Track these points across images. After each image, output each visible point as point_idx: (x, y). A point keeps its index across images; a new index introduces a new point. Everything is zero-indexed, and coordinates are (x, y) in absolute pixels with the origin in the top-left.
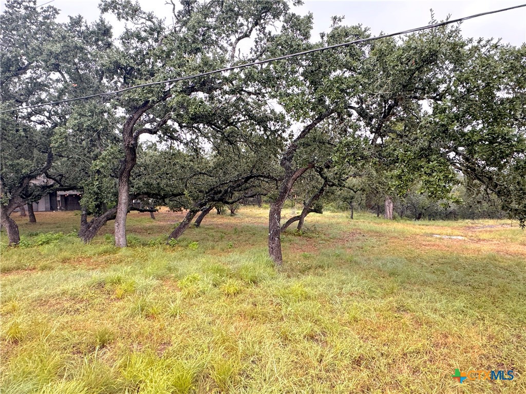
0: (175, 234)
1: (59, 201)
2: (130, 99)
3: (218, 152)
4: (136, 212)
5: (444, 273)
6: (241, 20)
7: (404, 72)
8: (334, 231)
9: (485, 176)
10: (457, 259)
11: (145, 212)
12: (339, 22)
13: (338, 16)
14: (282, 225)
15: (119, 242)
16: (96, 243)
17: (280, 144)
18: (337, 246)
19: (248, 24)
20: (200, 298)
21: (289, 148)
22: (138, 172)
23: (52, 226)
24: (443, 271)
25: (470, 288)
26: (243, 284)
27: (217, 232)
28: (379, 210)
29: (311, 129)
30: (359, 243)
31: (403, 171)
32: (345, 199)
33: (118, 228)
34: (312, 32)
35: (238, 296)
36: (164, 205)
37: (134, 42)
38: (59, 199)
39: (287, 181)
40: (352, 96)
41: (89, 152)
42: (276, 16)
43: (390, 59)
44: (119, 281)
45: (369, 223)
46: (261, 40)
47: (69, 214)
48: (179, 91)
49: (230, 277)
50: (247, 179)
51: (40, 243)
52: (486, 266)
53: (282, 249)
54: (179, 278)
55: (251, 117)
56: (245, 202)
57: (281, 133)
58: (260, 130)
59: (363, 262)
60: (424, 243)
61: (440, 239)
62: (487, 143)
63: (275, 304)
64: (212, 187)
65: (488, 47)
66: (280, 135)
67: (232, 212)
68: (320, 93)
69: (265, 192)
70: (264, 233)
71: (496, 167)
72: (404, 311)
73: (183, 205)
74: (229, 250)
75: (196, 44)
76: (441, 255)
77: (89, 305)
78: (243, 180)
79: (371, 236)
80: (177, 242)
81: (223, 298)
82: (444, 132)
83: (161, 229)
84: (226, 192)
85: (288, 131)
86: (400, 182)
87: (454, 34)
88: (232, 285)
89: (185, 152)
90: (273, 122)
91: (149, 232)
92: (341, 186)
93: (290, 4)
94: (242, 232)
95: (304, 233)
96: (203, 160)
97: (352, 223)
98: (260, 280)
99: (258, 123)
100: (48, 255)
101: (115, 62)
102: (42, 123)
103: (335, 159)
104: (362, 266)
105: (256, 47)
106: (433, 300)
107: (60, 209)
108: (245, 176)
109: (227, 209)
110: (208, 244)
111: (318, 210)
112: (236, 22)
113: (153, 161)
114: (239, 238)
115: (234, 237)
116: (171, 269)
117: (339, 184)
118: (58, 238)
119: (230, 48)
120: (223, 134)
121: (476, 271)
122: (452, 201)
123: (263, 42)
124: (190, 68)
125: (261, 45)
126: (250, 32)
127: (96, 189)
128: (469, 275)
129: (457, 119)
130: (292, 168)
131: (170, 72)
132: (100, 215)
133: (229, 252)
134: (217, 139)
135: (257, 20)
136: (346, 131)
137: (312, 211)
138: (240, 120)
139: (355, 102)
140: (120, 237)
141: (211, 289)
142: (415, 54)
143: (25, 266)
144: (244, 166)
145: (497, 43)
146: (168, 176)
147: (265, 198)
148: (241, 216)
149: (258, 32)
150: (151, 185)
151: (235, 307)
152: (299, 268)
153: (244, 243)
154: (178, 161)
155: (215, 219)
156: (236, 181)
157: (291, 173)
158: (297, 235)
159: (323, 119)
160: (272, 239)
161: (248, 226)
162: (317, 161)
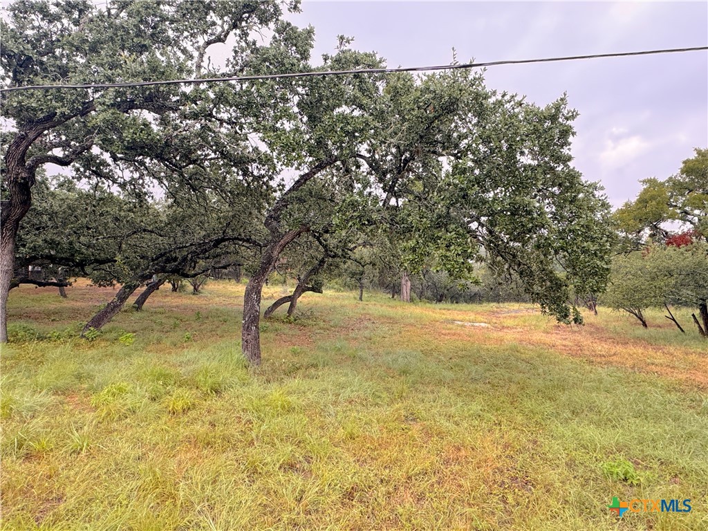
0: (97, 322)
2: (22, 106)
3: (175, 201)
4: (32, 286)
5: (462, 368)
6: (212, 17)
7: (420, 120)
8: (337, 316)
9: (509, 253)
10: (478, 351)
11: (48, 287)
12: (347, 44)
13: (346, 36)
14: (263, 310)
17: (266, 196)
18: (338, 336)
19: (223, 24)
20: (126, 420)
21: (277, 203)
22: (38, 222)
24: (462, 366)
25: (489, 386)
26: (199, 395)
27: (169, 317)
28: (395, 290)
29: (309, 179)
30: (367, 333)
31: (418, 243)
32: (353, 275)
34: (311, 51)
35: (189, 413)
36: (83, 276)
37: (37, 19)
39: (273, 249)
40: (360, 142)
42: (264, 21)
43: (406, 100)
45: (382, 306)
46: (243, 50)
48: (109, 104)
49: (180, 386)
50: (217, 243)
52: (507, 359)
53: (261, 342)
54: (95, 390)
55: (224, 155)
56: (217, 272)
57: (267, 181)
58: (238, 174)
59: (370, 358)
60: (443, 332)
61: (462, 326)
62: (509, 213)
64: (163, 251)
65: (512, 103)
66: (266, 183)
67: (195, 288)
68: (318, 133)
71: (520, 242)
72: (414, 420)
73: (115, 277)
74: (184, 345)
75: (140, 39)
76: (461, 347)
78: (212, 244)
79: (382, 323)
80: (99, 333)
81: (165, 418)
82: (463, 197)
83: (75, 314)
84: (185, 259)
85: (277, 179)
86: (414, 256)
87: (477, 82)
88: (181, 397)
89: (122, 197)
90: (256, 164)
91: (53, 318)
92: (345, 257)
93: (284, 8)
94: (207, 318)
95: (295, 320)
96: (151, 211)
97: (361, 306)
98: (225, 388)
99: (235, 163)
103: (335, 221)
104: (367, 363)
105: (234, 59)
106: (447, 404)
108: (214, 237)
109: (188, 284)
110: (152, 335)
111: (317, 289)
112: (205, 18)
113: (65, 206)
114: (202, 327)
115: (195, 325)
116: (81, 377)
117: (342, 255)
119: (196, 54)
120: (181, 174)
121: (497, 365)
122: (471, 281)
123: (245, 53)
124: (128, 73)
125: (242, 57)
126: (226, 36)
128: (489, 370)
129: (478, 183)
130: (280, 230)
131: (96, 74)
133: (184, 348)
134: (173, 181)
135: (235, 21)
136: (351, 185)
137: (309, 289)
138: (208, 157)
139: (366, 150)
141: (146, 405)
142: (434, 98)
144: (212, 222)
145: (521, 100)
148: (209, 295)
149: (238, 38)
150: (59, 244)
151: (182, 431)
152: (284, 368)
153: (209, 334)
154: (109, 209)
155: (168, 299)
156: (200, 244)
157: (278, 237)
158: (287, 322)
159: (325, 167)
160: (247, 329)
161: (217, 310)
162: (313, 222)
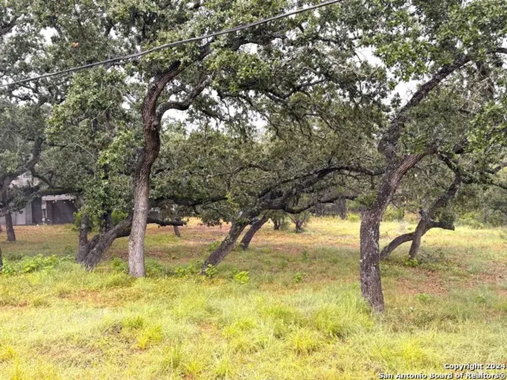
0: (214, 259)
1: (44, 210)
2: (153, 60)
3: (277, 133)
4: (155, 226)
8: (477, 260)
11: (167, 226)
14: (381, 248)
15: (134, 268)
16: (101, 271)
17: (377, 117)
20: (256, 354)
21: (392, 123)
23: (36, 246)
26: (321, 337)
27: (275, 257)
29: (431, 89)
33: (134, 247)
35: (315, 354)
36: (195, 216)
38: (44, 207)
39: (390, 176)
40: (500, 35)
41: (92, 139)
44: (139, 325)
47: (59, 230)
48: (223, 45)
49: (301, 325)
50: (323, 173)
51: (28, 269)
53: (383, 287)
54: (223, 323)
55: (330, 76)
56: (318, 209)
57: (378, 99)
58: (345, 96)
63: (373, 370)
64: (268, 186)
66: (378, 103)
67: (297, 226)
68: (443, 34)
69: (351, 194)
70: (351, 260)
73: (222, 215)
74: (296, 285)
77: (103, 356)
78: (316, 175)
80: (216, 271)
81: (292, 356)
83: (190, 252)
84: (290, 194)
85: (391, 96)
88: (304, 337)
89: (225, 134)
90: (365, 82)
91: (173, 256)
92: (485, 182)
94: (315, 258)
95: (420, 263)
96: (254, 146)
98: (348, 333)
99: (341, 84)
100: (41, 286)
101: (131, 8)
102: (26, 98)
103: (472, 138)
107: (46, 222)
108: (319, 168)
109: (290, 221)
110: (263, 275)
111: (447, 224)
114: (311, 268)
115: (303, 265)
116: (212, 310)
117: (481, 180)
118: (51, 263)
120: (285, 104)
127: (102, 192)
130: (398, 154)
131: (209, 18)
132: (108, 228)
133: (296, 289)
134: (274, 112)
136: (491, 90)
137: (435, 225)
138: (313, 81)
140: (135, 261)
141: (272, 342)
143: (14, 300)
144: (317, 152)
146: (203, 171)
147: (352, 204)
148: (313, 233)
150: (179, 184)
151: (311, 370)
152: (413, 317)
153: (319, 275)
154: (217, 147)
155: (271, 238)
156: (305, 176)
157: (397, 162)
158: (409, 265)
159: (451, 71)
160: (365, 268)
161: (324, 249)
162: (441, 142)
